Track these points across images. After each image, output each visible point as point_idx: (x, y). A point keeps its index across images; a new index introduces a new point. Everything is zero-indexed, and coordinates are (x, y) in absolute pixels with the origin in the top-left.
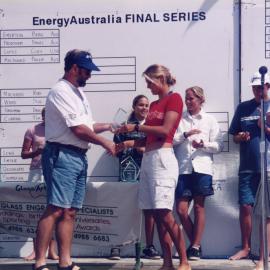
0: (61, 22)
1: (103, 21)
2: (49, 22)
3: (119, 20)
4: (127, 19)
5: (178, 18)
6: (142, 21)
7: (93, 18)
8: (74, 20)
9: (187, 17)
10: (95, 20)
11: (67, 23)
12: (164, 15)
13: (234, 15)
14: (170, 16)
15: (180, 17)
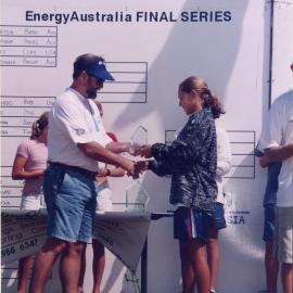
0: (59, 18)
1: (110, 18)
2: (45, 17)
3: (129, 18)
4: (138, 17)
5: (198, 18)
6: (156, 20)
7: (98, 14)
8: (75, 16)
9: (209, 17)
10: (100, 18)
11: (66, 20)
12: (182, 14)
13: (265, 16)
14: (189, 16)
15: (201, 17)
